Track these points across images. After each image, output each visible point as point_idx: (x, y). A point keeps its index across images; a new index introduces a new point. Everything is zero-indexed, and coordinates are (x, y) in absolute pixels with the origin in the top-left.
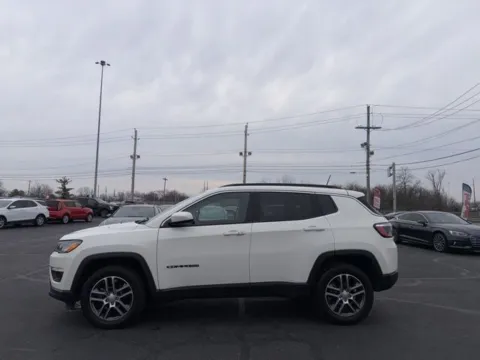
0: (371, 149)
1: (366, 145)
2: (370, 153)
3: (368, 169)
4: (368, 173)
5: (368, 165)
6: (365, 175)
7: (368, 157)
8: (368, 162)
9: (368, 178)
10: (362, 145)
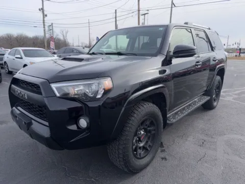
0: (45, 13)
1: (42, 10)
2: (45, 16)
3: (44, 25)
4: (44, 27)
5: (44, 23)
6: (43, 29)
7: (44, 17)
8: (44, 20)
9: (44, 30)
10: (40, 10)
